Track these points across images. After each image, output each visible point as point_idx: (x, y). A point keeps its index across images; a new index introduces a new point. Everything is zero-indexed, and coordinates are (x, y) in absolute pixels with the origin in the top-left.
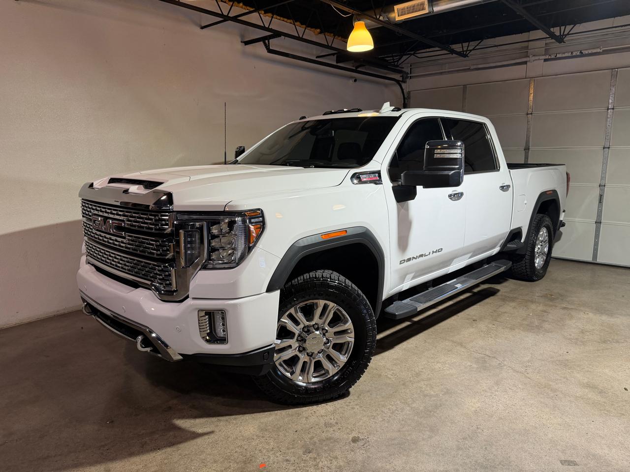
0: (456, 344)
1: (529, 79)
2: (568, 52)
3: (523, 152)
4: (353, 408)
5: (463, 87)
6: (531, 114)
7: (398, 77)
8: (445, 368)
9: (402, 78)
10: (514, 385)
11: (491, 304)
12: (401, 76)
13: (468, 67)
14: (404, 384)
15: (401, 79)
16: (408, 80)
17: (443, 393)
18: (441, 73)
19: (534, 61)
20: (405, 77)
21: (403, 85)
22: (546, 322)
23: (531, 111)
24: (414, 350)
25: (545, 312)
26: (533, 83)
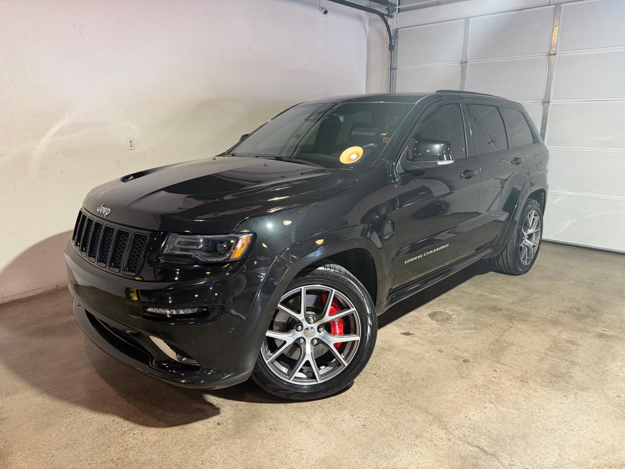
1: (554, 6)
3: (541, 108)
5: (465, 21)
6: (555, 54)
7: (383, 10)
9: (387, 10)
11: (491, 325)
12: (386, 9)
15: (386, 13)
16: (395, 14)
18: (437, 4)
20: (392, 10)
21: (390, 21)
22: (576, 364)
23: (555, 50)
26: (559, 12)
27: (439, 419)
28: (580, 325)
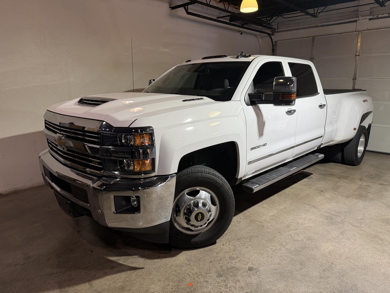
0: (311, 206)
1: (358, 32)
2: (386, 14)
3: (352, 82)
4: (247, 248)
5: (313, 38)
6: (359, 55)
7: (269, 31)
8: (306, 222)
9: (271, 32)
10: (354, 235)
11: (331, 180)
12: (271, 31)
13: (317, 25)
14: (279, 232)
15: (271, 33)
16: (275, 34)
17: (306, 239)
18: (298, 29)
19: (362, 19)
20: (274, 31)
21: (272, 37)
22: (370, 193)
23: (359, 53)
24: (284, 210)
25: (368, 186)
26: (361, 35)
27: (315, 207)
28: (372, 181)
